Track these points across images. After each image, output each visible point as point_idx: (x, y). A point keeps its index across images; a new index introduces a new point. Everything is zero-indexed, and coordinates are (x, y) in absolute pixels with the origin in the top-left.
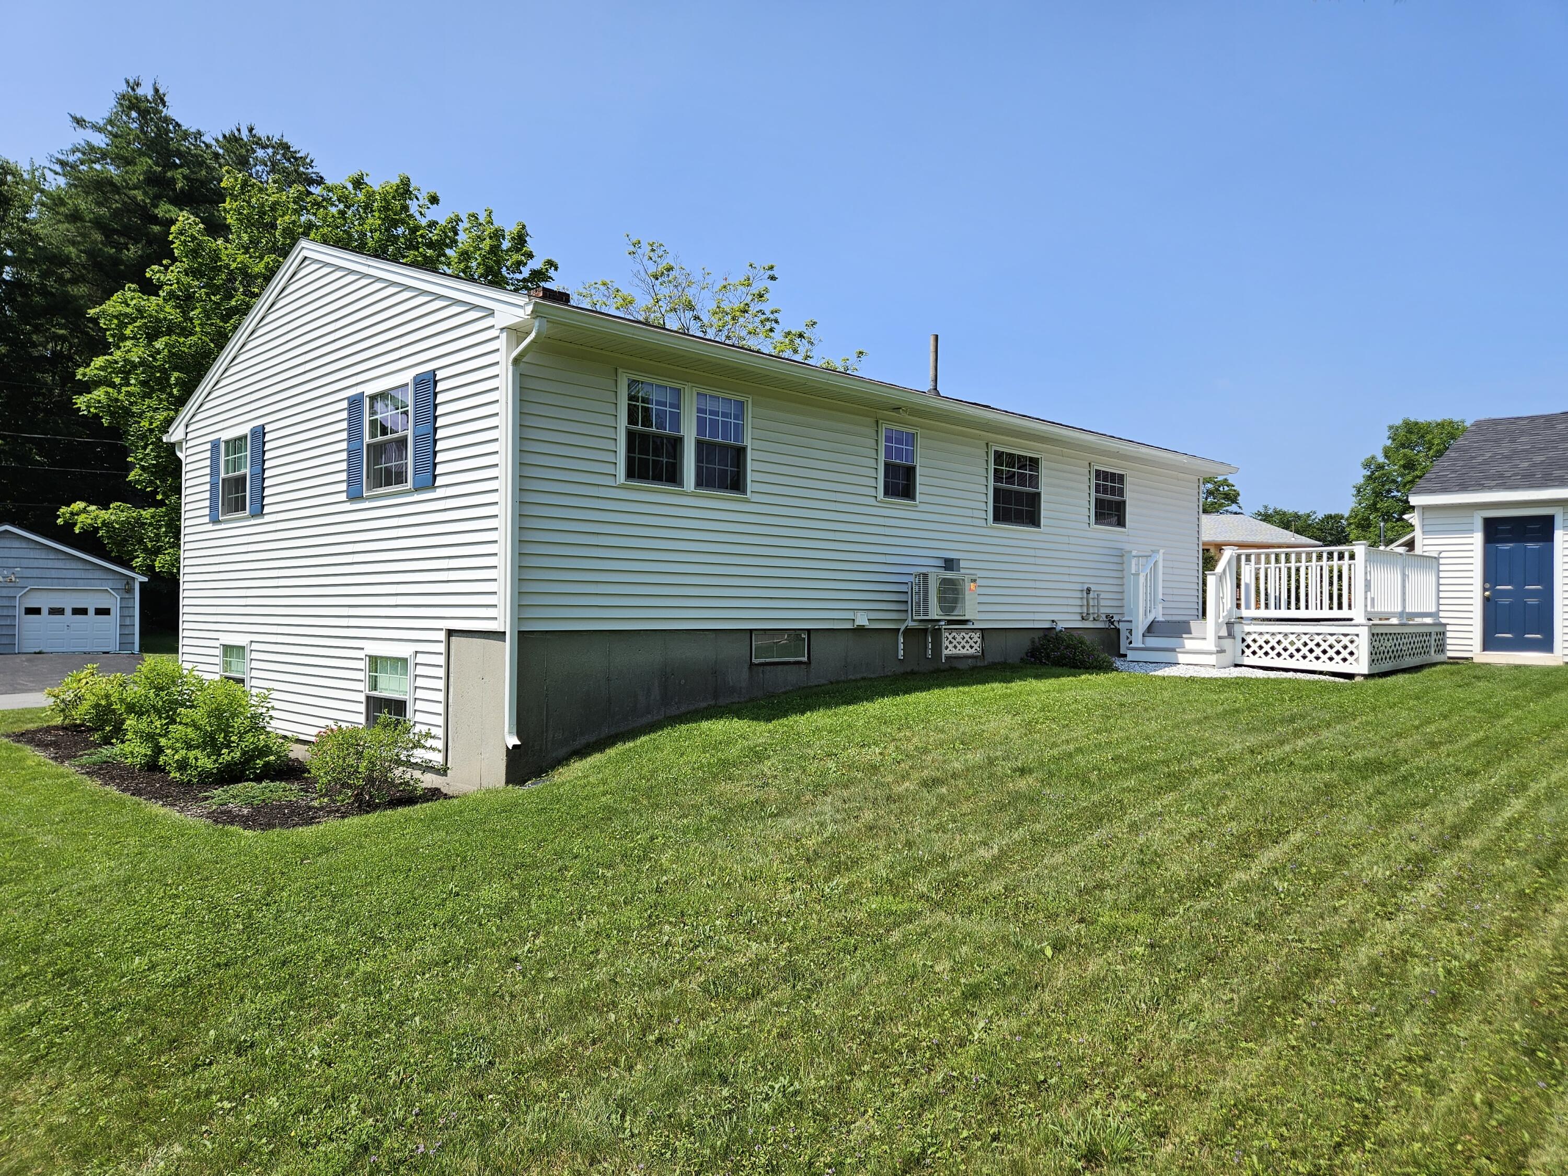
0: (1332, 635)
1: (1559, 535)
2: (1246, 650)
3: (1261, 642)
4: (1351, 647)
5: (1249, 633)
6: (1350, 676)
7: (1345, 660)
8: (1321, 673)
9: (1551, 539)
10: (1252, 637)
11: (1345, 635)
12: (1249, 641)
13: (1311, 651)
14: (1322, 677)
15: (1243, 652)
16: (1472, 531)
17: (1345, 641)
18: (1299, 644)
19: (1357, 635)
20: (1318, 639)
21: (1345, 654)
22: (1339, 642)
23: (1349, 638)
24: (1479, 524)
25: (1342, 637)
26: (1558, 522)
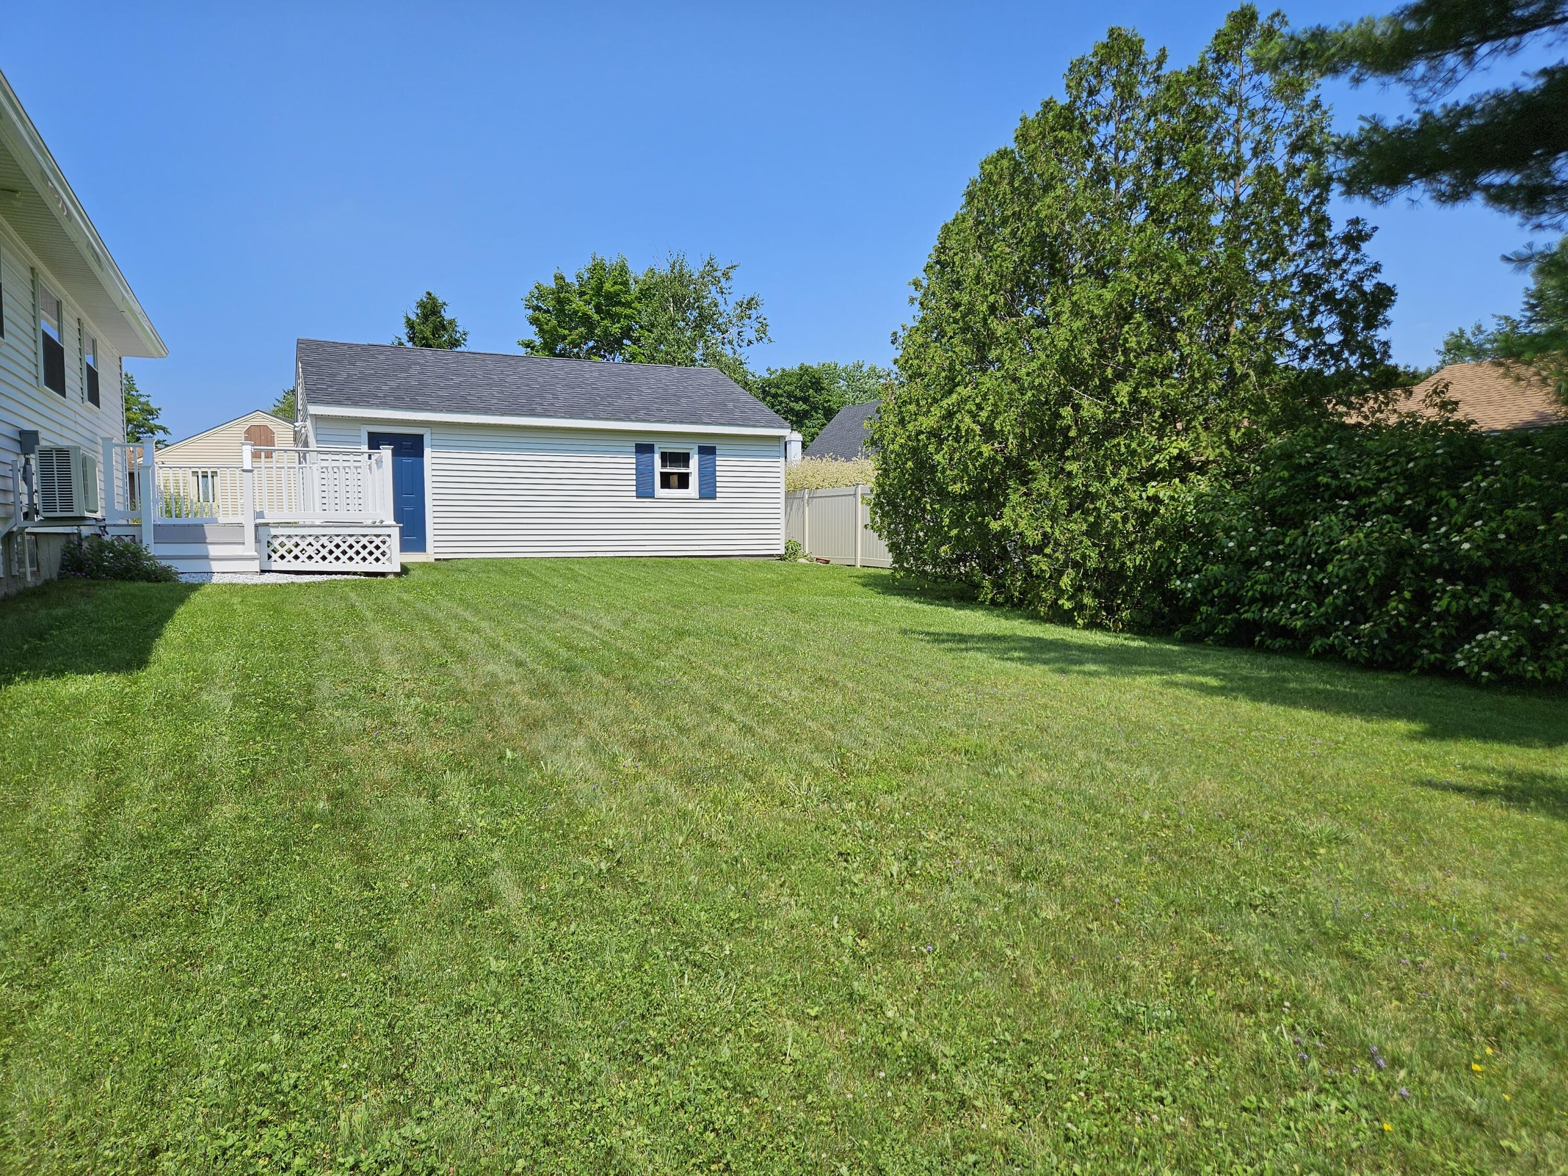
0: (364, 536)
1: (427, 452)
2: (273, 554)
3: (290, 545)
4: (383, 547)
5: (275, 536)
6: (383, 574)
7: (377, 560)
8: (355, 573)
9: (421, 455)
10: (279, 540)
11: (378, 536)
12: (276, 543)
13: (344, 553)
14: (356, 577)
15: (270, 557)
16: (360, 443)
17: (377, 541)
18: (331, 546)
19: (389, 536)
20: (351, 541)
21: (377, 553)
22: (371, 542)
23: (381, 538)
24: (365, 438)
25: (374, 538)
26: (427, 440)
